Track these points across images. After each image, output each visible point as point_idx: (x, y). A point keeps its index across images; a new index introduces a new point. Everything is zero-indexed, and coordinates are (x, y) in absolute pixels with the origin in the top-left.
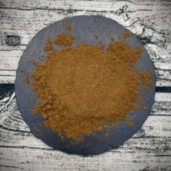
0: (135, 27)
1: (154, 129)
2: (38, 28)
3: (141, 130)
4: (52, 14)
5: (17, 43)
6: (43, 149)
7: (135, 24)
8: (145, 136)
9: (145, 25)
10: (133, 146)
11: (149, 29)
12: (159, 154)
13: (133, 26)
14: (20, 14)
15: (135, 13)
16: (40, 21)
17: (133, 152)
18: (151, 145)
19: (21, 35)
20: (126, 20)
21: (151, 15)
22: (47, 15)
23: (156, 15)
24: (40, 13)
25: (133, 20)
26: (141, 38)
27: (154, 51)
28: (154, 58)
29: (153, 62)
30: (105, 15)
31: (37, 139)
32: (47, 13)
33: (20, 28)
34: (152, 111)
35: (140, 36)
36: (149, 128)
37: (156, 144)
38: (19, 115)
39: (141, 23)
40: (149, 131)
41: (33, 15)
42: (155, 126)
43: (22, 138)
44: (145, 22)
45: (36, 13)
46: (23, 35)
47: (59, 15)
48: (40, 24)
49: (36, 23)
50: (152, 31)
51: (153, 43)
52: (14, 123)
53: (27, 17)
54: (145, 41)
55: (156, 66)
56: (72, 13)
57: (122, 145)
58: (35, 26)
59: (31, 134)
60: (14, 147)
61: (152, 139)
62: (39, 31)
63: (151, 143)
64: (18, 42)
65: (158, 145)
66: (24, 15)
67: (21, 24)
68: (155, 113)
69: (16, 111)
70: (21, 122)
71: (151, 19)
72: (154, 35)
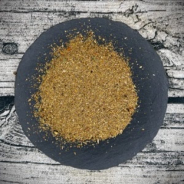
0: (146, 30)
1: (166, 144)
2: (37, 34)
3: (151, 144)
4: (52, 17)
5: (14, 51)
6: (48, 164)
7: (146, 27)
8: (156, 151)
9: (158, 27)
10: (143, 160)
11: (162, 32)
12: (170, 168)
13: (144, 29)
14: (17, 18)
15: (146, 14)
16: (39, 25)
17: (143, 167)
18: (162, 160)
19: (18, 42)
20: (136, 22)
21: (164, 16)
22: (46, 19)
23: (170, 15)
24: (38, 17)
25: (144, 22)
26: (153, 43)
27: (167, 58)
28: (168, 65)
29: (166, 70)
30: (112, 17)
31: (40, 154)
32: (46, 16)
33: (17, 34)
34: (164, 123)
35: (151, 41)
36: (160, 142)
37: (167, 159)
38: (20, 129)
39: (153, 25)
40: (161, 145)
41: (30, 18)
42: (167, 139)
43: (25, 153)
44: (158, 24)
45: (34, 16)
46: (20, 42)
47: (59, 17)
48: (39, 29)
49: (34, 28)
50: (166, 35)
51: (167, 48)
52: (15, 138)
53: (25, 21)
54: (158, 46)
55: (169, 74)
56: (75, 15)
57: (131, 159)
58: (33, 31)
59: (34, 149)
60: (18, 162)
61: (164, 154)
62: (38, 37)
63: (162, 158)
64: (16, 49)
65: (170, 160)
66: (20, 18)
67: (18, 29)
68: (167, 126)
69: (17, 125)
70: (23, 136)
71: (164, 20)
72: (167, 39)
